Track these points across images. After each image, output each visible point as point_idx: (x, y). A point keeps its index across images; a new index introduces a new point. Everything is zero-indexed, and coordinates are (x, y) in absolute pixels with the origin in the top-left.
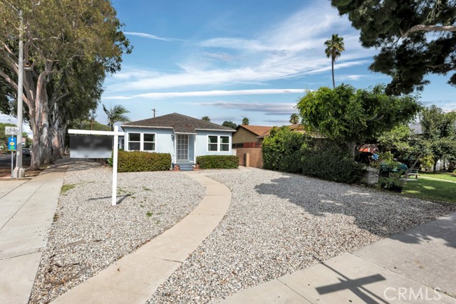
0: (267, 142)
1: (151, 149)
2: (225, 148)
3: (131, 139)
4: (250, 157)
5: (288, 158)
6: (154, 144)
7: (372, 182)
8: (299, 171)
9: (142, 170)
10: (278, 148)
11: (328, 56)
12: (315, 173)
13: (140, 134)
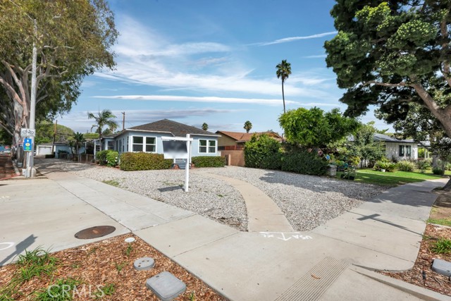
0: (250, 146)
1: (152, 150)
2: (212, 150)
3: (135, 142)
4: (232, 158)
5: (270, 159)
6: (155, 146)
7: (332, 174)
8: (279, 169)
9: (150, 169)
10: (261, 150)
11: (278, 76)
12: (292, 169)
13: (143, 137)
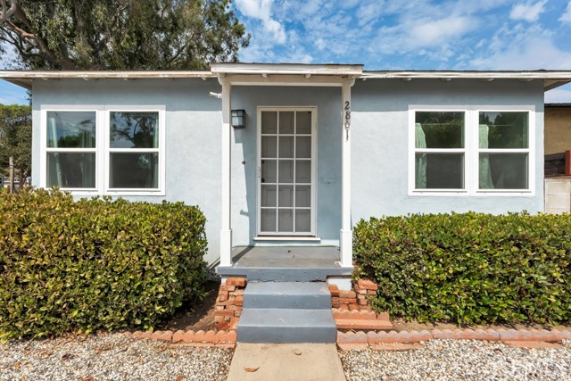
6: (154, 159)
13: (95, 112)
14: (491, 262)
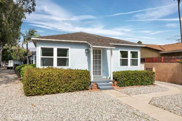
1: (65, 65)
2: (134, 63)
3: (43, 54)
6: (68, 59)
13: (53, 48)
14: (132, 77)
